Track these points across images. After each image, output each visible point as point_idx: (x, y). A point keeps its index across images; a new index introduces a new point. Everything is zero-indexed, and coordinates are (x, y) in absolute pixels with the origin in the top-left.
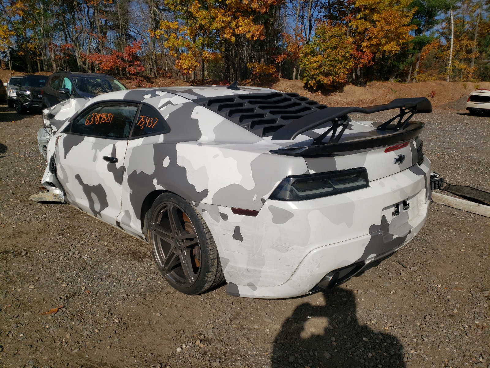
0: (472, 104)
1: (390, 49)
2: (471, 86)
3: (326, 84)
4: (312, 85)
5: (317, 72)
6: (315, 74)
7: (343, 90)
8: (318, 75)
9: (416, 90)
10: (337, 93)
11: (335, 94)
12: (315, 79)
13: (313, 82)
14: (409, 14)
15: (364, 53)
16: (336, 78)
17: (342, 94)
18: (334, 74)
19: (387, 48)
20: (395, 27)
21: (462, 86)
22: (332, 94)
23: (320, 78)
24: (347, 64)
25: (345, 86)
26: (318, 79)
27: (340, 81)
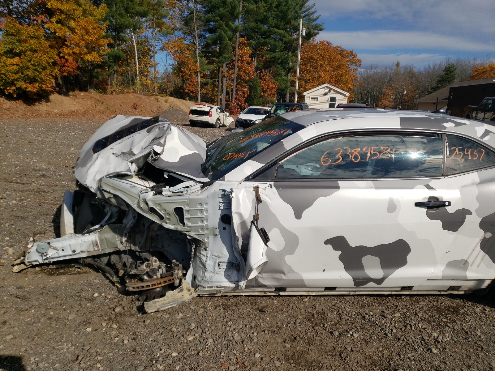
0: (193, 117)
1: (93, 59)
2: (161, 100)
3: (30, 91)
4: (11, 91)
5: (17, 76)
6: (14, 80)
7: (49, 99)
8: (17, 80)
9: (119, 102)
10: (43, 103)
11: (40, 104)
12: (15, 85)
13: (12, 88)
14: (103, 27)
15: (67, 60)
16: (43, 86)
17: (49, 104)
18: (40, 80)
19: (88, 57)
20: (96, 38)
21: (155, 100)
22: (37, 103)
23: (22, 84)
24: (52, 71)
25: (51, 95)
26: (18, 86)
27: (48, 89)
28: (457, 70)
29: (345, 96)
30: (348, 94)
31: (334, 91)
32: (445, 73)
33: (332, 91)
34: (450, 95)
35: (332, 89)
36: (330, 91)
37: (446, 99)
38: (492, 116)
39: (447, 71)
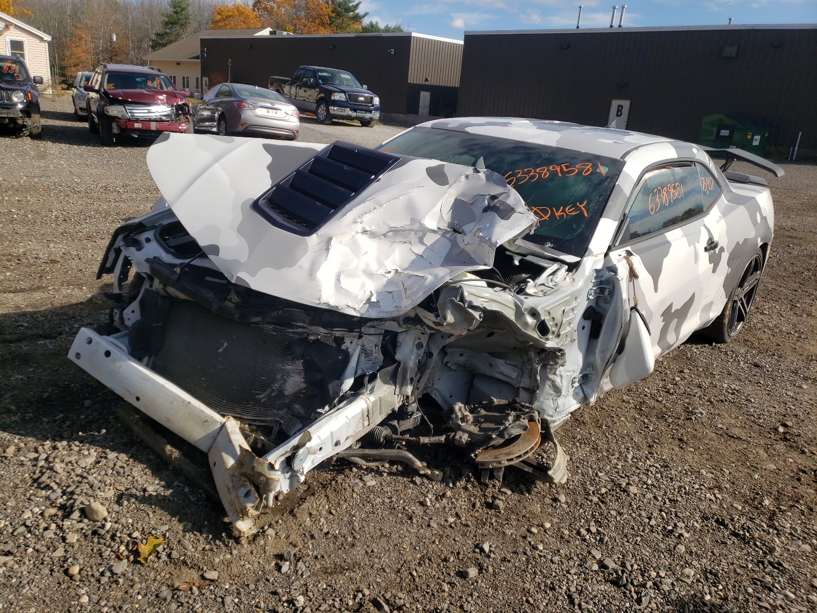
28: (190, 8)
29: (41, 39)
30: (48, 38)
31: (17, 27)
32: (173, 9)
33: (12, 28)
34: (202, 52)
35: (12, 24)
36: (7, 27)
37: (197, 58)
38: (318, 95)
39: (176, 7)
